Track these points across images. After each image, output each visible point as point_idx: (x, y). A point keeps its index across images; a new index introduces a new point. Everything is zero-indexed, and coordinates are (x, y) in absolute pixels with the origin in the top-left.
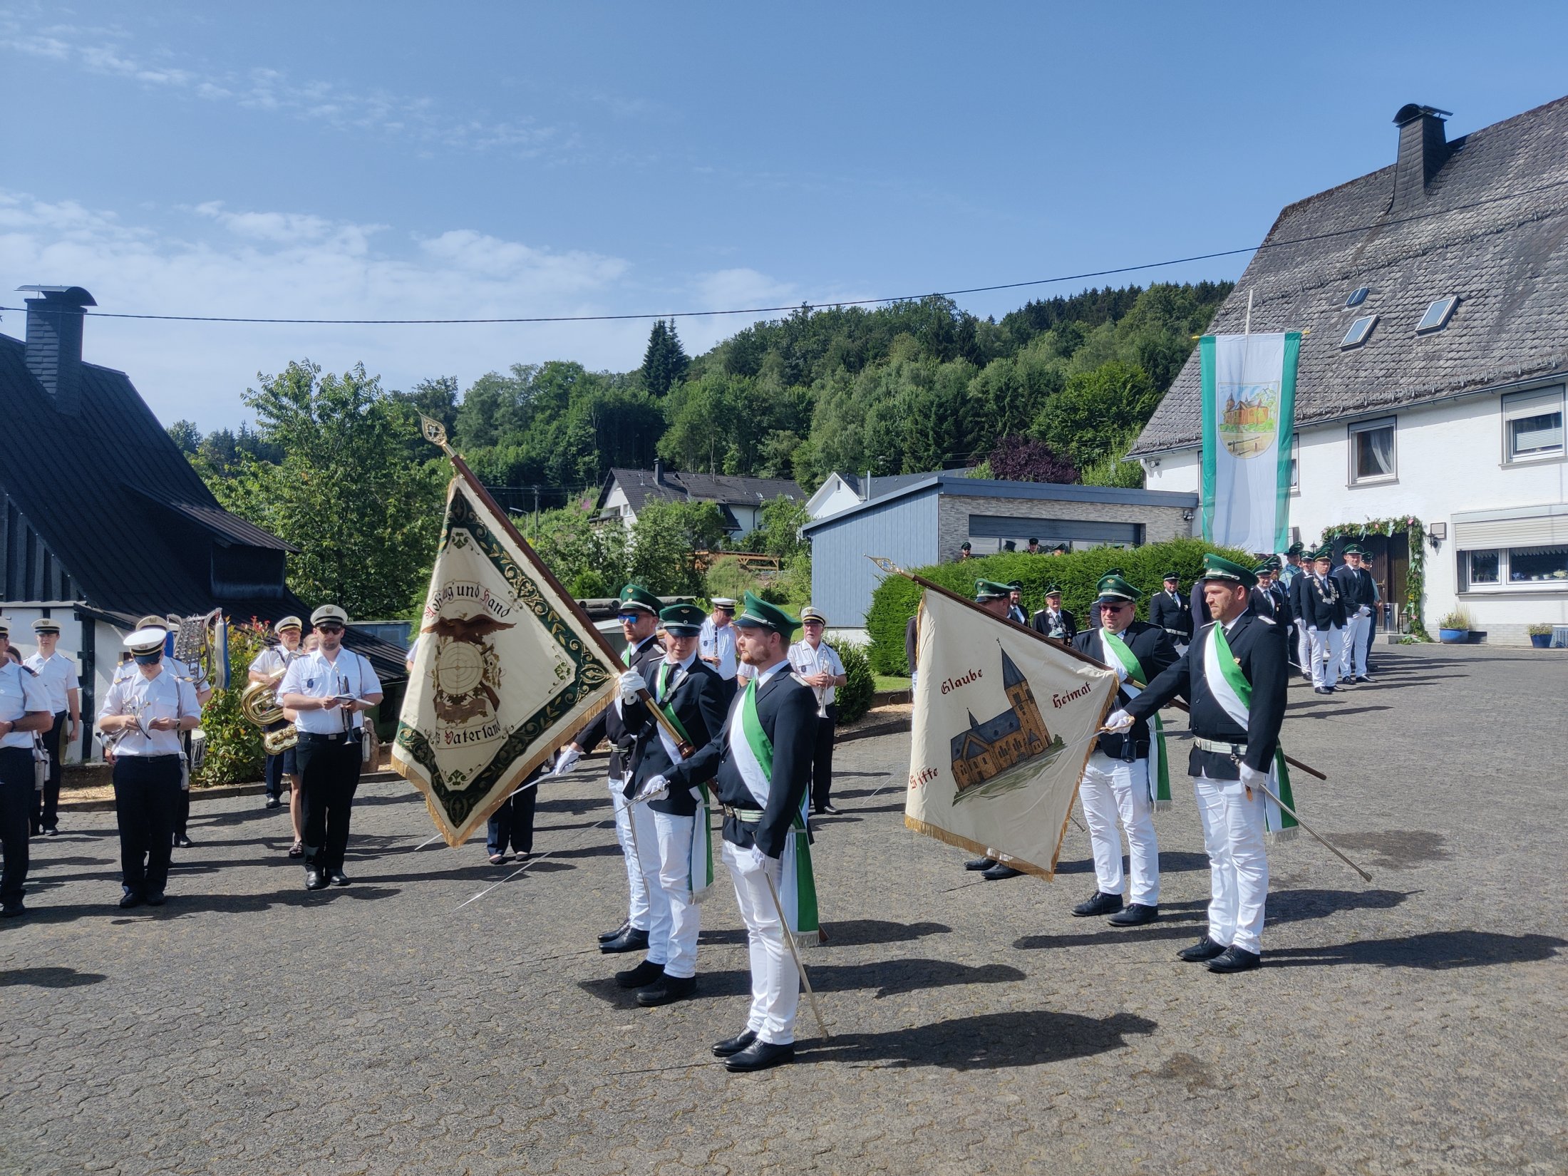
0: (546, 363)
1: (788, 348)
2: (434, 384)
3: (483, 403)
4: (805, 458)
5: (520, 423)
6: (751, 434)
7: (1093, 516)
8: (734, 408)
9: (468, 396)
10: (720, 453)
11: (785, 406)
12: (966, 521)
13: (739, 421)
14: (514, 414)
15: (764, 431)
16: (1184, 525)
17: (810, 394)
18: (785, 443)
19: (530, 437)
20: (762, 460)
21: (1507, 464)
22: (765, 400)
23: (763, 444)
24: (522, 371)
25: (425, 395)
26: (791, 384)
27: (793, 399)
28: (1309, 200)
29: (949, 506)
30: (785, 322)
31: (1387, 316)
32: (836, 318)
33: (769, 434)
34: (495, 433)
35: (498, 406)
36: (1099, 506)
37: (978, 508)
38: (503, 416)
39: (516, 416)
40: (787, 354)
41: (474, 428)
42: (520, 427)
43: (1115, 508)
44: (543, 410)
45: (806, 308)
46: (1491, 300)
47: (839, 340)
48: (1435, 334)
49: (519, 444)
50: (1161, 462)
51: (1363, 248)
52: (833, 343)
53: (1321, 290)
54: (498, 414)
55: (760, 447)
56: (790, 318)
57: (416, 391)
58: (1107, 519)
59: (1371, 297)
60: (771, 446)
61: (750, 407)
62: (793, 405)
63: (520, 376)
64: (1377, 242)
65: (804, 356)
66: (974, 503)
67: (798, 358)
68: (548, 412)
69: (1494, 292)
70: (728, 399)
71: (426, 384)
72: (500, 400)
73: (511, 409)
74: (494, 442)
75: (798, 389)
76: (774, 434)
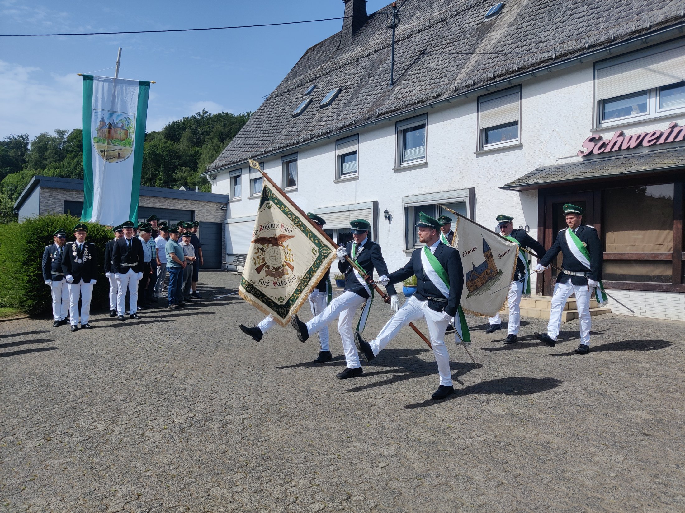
0: (74, 130)
1: (196, 129)
2: (16, 137)
3: (40, 147)
4: (193, 181)
5: (59, 158)
6: (170, 169)
7: (157, 205)
8: (162, 156)
9: (33, 144)
10: (154, 176)
11: (189, 156)
12: (62, 205)
13: (165, 162)
14: (56, 153)
15: (176, 167)
16: (220, 213)
17: (201, 151)
18: (186, 173)
19: (62, 165)
20: (175, 181)
21: (338, 180)
22: (177, 153)
23: (176, 174)
24: (61, 133)
25: (11, 142)
26: (193, 146)
27: (193, 153)
28: (317, 45)
29: (48, 194)
30: (194, 117)
31: (316, 99)
32: (219, 117)
33: (178, 169)
34: (45, 162)
35: (47, 149)
36: (163, 200)
37: (71, 197)
38: (50, 154)
39: (57, 155)
40: (195, 132)
41: (33, 160)
42: (59, 160)
43: (174, 201)
44: (71, 152)
45: (205, 113)
46: (352, 90)
47: (218, 127)
48: (326, 108)
49: (56, 168)
50: (217, 177)
51: (324, 66)
52: (215, 129)
53: (301, 87)
54: (47, 153)
55: (174, 174)
56: (196, 116)
57: (6, 140)
58: (168, 207)
59: (315, 90)
60: (179, 174)
61: (170, 155)
62: (192, 156)
63: (59, 135)
64: (329, 63)
65: (202, 134)
66: (68, 194)
67: (200, 135)
68: (73, 154)
69: (354, 86)
70: (159, 151)
71: (12, 137)
72: (48, 146)
73: (54, 151)
74: (44, 167)
75: (195, 149)
76: (180, 169)
